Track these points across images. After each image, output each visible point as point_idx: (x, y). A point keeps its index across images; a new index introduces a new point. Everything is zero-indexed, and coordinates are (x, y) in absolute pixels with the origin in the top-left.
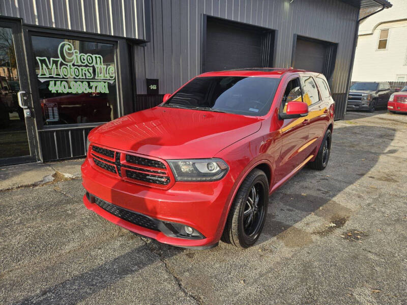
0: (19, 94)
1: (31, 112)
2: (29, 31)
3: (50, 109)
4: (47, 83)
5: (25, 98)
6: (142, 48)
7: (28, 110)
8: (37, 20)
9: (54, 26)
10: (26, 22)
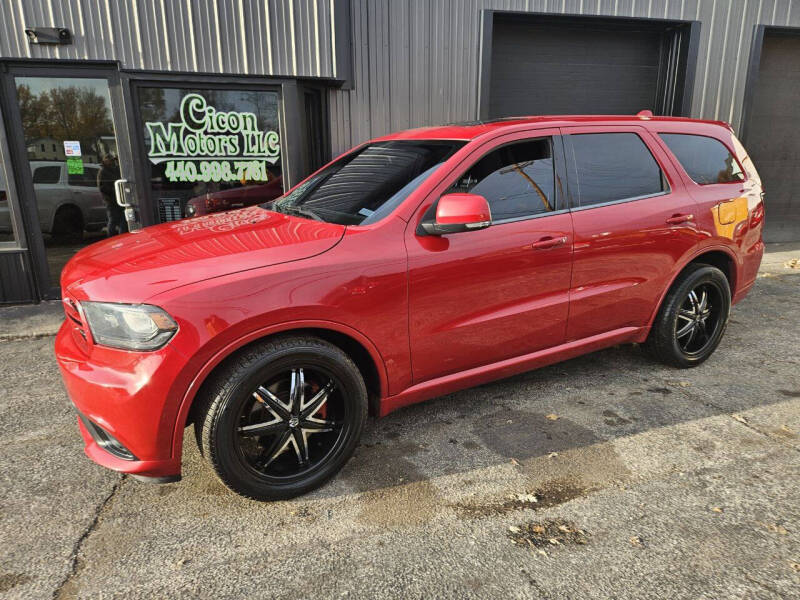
0: (116, 184)
1: (136, 214)
2: (131, 80)
3: (168, 209)
4: (163, 166)
5: (128, 190)
6: (345, 94)
7: (131, 210)
8: (142, 61)
9: (169, 69)
10: (125, 66)
